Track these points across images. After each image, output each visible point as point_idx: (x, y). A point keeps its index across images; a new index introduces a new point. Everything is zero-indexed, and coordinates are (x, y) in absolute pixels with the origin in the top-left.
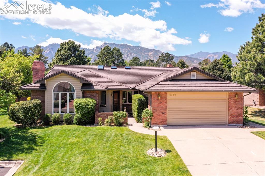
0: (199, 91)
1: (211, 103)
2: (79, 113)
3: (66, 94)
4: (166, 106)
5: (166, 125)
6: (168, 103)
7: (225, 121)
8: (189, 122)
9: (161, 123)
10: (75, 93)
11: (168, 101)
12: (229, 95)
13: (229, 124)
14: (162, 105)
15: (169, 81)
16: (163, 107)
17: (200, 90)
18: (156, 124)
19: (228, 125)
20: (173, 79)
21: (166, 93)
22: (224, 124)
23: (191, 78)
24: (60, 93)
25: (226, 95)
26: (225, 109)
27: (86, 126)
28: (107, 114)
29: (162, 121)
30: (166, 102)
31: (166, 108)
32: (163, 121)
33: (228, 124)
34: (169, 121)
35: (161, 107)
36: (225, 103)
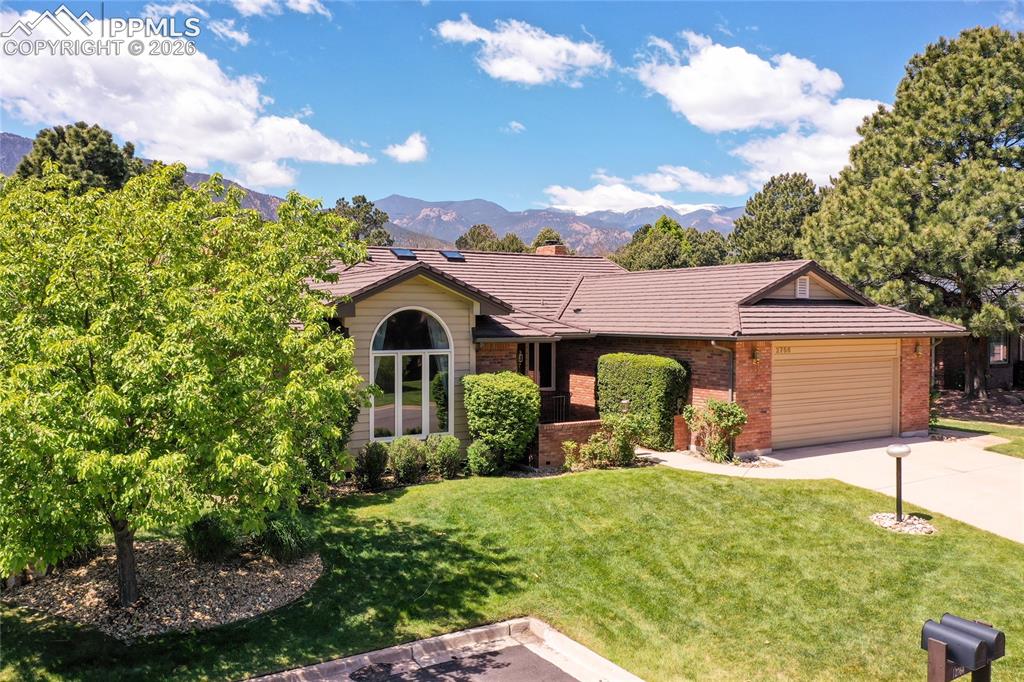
0: (839, 336)
1: (873, 371)
2: (504, 429)
3: (420, 357)
4: (770, 388)
5: (770, 449)
6: (774, 377)
7: (888, 427)
8: (823, 434)
9: (758, 444)
10: (451, 353)
11: (774, 370)
12: (902, 347)
13: (904, 434)
14: (761, 386)
15: (755, 304)
16: (762, 391)
17: (858, 333)
18: (746, 446)
19: (900, 436)
20: (763, 299)
21: (770, 346)
22: (889, 433)
23: (799, 296)
24: (399, 356)
25: (893, 347)
26: (890, 389)
27: (514, 476)
28: (574, 427)
29: (759, 436)
30: (769, 375)
31: (770, 394)
32: (763, 436)
33: (901, 432)
34: (778, 435)
35: (758, 391)
36: (890, 370)
